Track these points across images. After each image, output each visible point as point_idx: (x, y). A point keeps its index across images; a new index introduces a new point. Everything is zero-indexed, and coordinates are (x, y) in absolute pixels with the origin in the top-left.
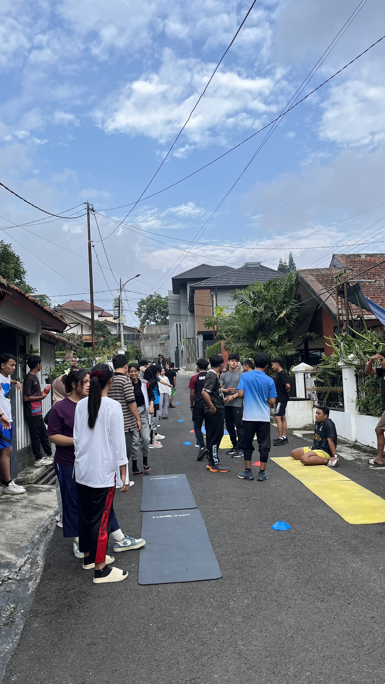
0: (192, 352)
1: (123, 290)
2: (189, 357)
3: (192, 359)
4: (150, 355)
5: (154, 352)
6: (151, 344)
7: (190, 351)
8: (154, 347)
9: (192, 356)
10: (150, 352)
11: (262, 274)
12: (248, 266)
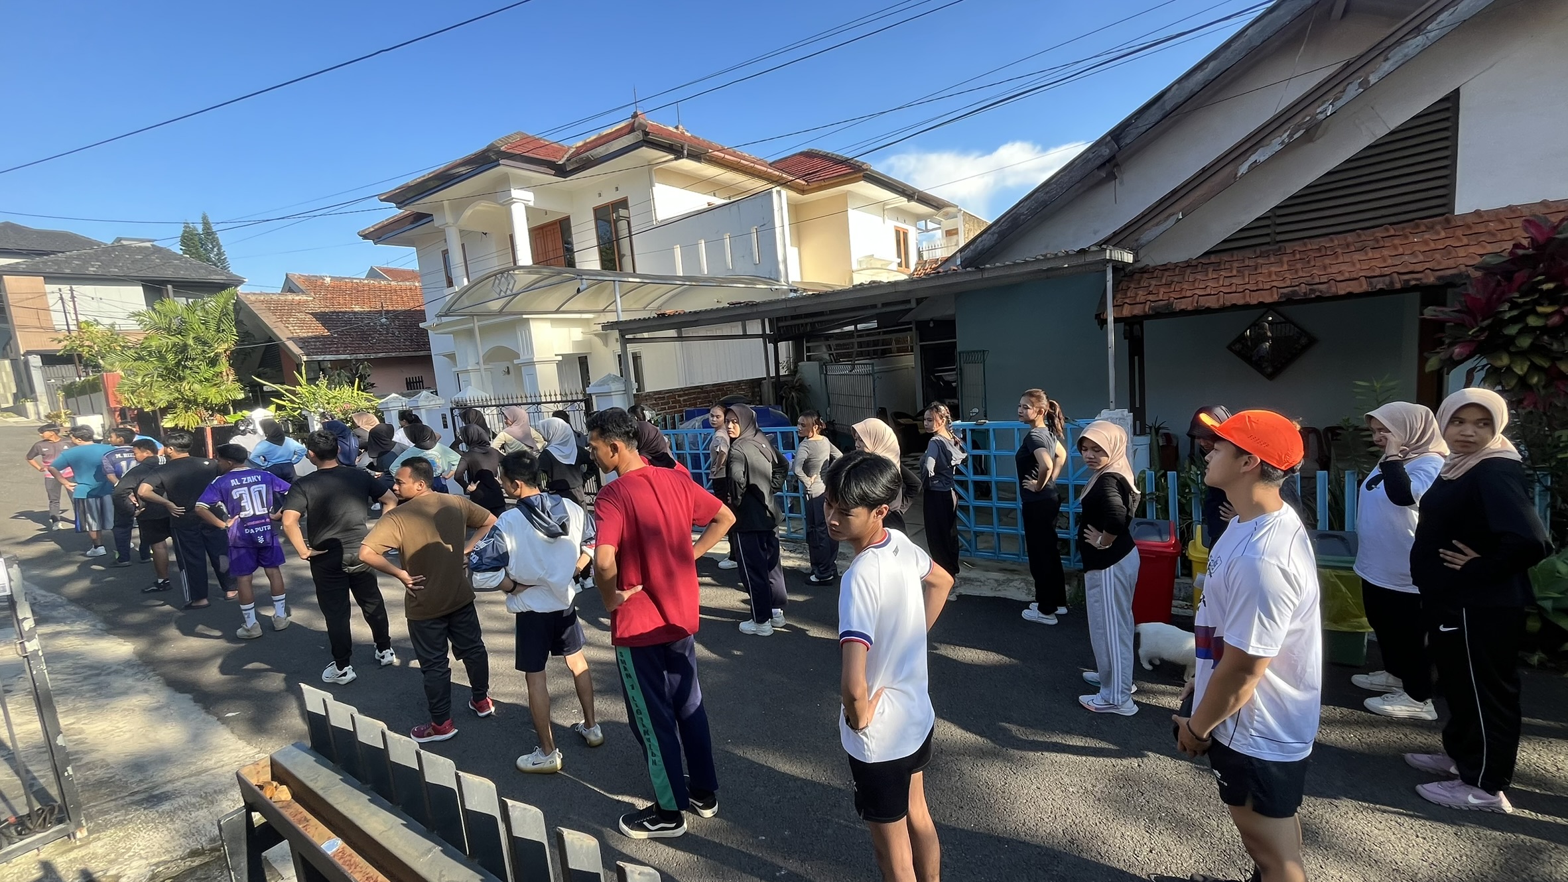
11: (158, 261)
12: (125, 243)
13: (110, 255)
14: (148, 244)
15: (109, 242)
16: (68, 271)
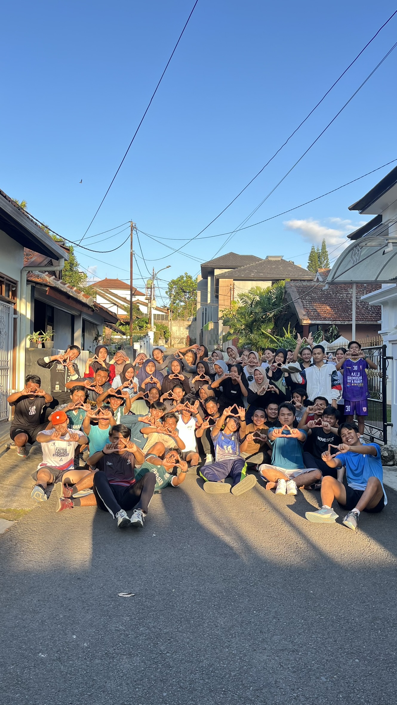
0: (214, 335)
1: (155, 278)
2: (211, 339)
3: (214, 341)
4: (177, 335)
5: (181, 332)
6: (178, 325)
7: (212, 334)
8: (181, 328)
9: (214, 339)
10: (177, 332)
11: (281, 268)
12: (270, 259)
13: (261, 266)
14: (279, 259)
15: (264, 258)
16: (243, 276)
